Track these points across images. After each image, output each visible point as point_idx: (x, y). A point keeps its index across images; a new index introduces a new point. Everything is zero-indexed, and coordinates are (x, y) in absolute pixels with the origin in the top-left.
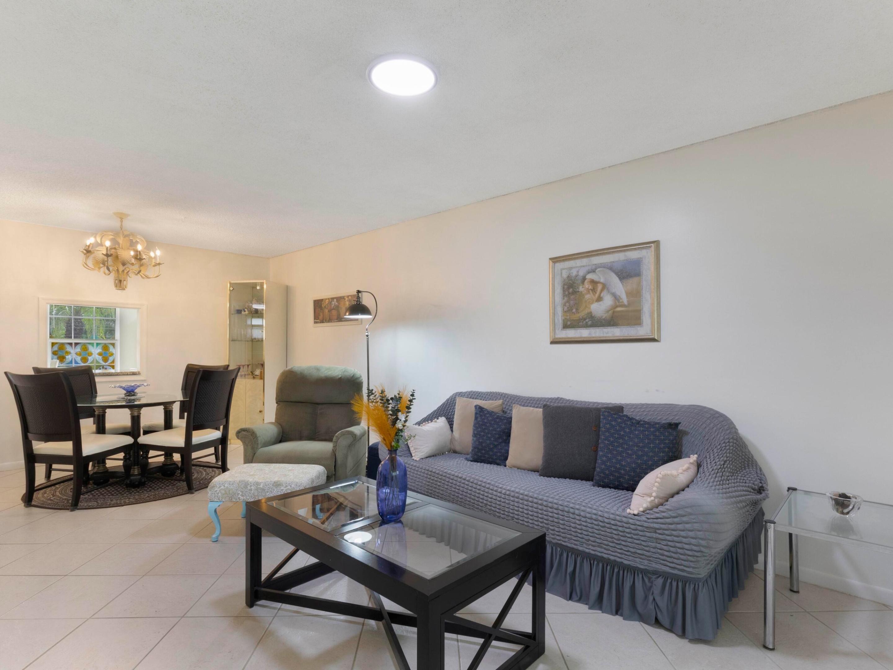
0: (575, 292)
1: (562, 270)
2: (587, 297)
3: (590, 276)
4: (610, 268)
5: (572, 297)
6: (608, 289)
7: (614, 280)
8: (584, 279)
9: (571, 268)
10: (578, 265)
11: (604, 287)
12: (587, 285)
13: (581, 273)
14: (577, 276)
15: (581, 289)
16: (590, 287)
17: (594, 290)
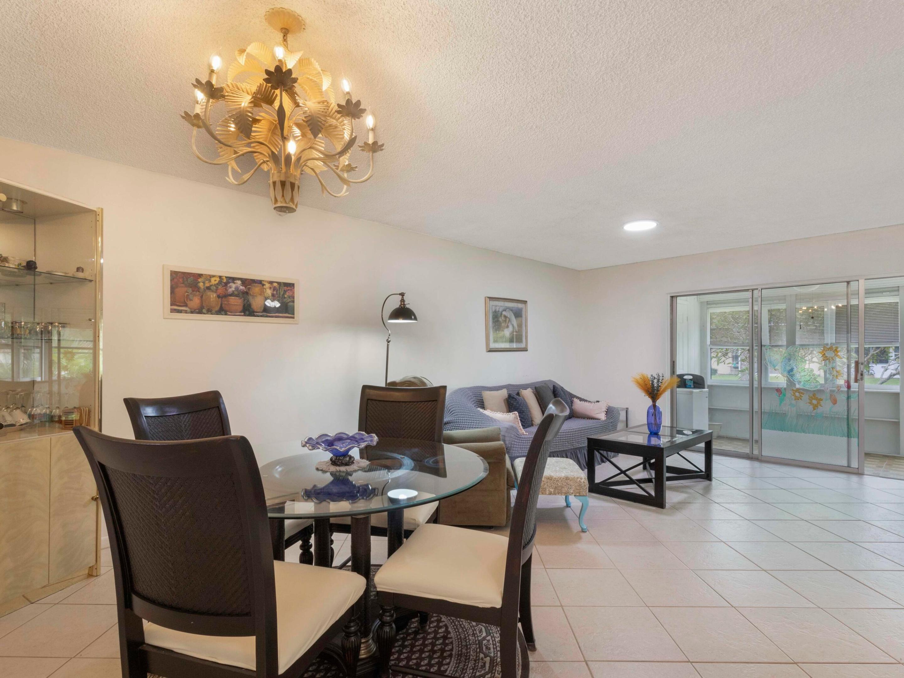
0: (498, 321)
1: (492, 306)
2: (503, 324)
3: (504, 313)
4: (511, 310)
5: (497, 323)
6: (511, 322)
7: (513, 318)
8: (501, 314)
9: (496, 306)
10: (500, 305)
11: (509, 320)
12: (503, 318)
13: (501, 310)
14: (499, 311)
15: (500, 320)
16: (504, 319)
17: (505, 321)
